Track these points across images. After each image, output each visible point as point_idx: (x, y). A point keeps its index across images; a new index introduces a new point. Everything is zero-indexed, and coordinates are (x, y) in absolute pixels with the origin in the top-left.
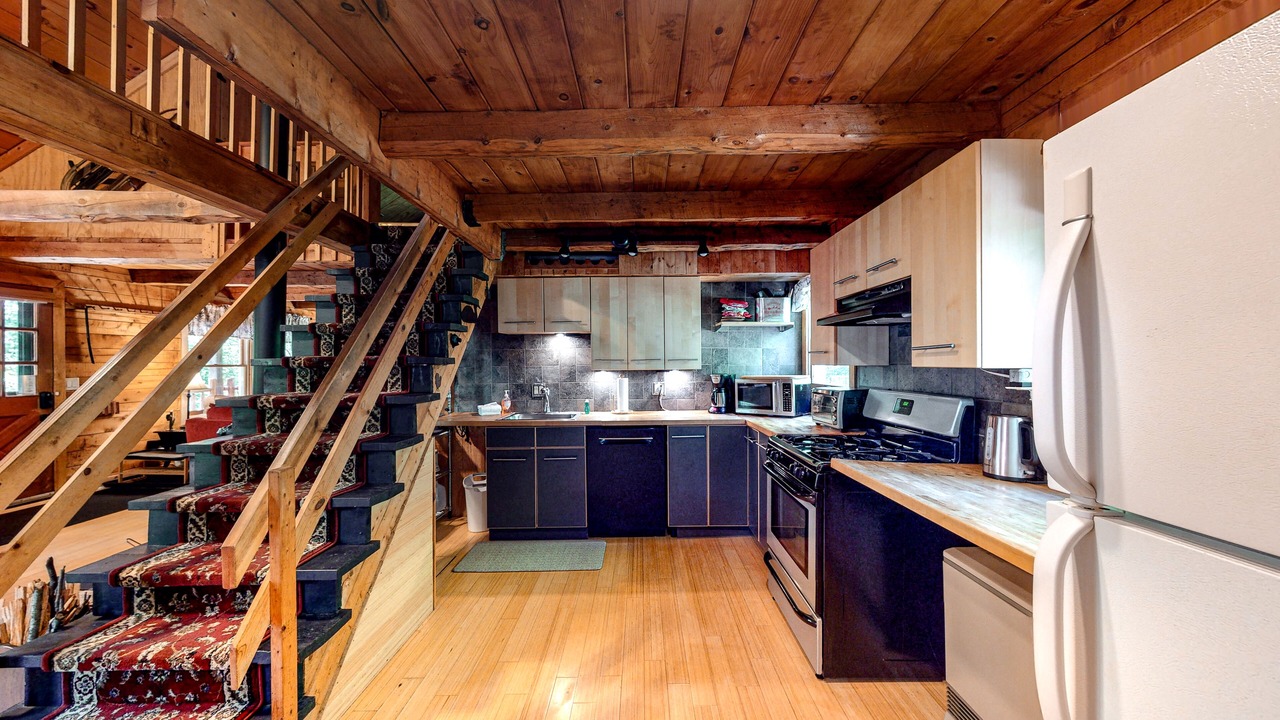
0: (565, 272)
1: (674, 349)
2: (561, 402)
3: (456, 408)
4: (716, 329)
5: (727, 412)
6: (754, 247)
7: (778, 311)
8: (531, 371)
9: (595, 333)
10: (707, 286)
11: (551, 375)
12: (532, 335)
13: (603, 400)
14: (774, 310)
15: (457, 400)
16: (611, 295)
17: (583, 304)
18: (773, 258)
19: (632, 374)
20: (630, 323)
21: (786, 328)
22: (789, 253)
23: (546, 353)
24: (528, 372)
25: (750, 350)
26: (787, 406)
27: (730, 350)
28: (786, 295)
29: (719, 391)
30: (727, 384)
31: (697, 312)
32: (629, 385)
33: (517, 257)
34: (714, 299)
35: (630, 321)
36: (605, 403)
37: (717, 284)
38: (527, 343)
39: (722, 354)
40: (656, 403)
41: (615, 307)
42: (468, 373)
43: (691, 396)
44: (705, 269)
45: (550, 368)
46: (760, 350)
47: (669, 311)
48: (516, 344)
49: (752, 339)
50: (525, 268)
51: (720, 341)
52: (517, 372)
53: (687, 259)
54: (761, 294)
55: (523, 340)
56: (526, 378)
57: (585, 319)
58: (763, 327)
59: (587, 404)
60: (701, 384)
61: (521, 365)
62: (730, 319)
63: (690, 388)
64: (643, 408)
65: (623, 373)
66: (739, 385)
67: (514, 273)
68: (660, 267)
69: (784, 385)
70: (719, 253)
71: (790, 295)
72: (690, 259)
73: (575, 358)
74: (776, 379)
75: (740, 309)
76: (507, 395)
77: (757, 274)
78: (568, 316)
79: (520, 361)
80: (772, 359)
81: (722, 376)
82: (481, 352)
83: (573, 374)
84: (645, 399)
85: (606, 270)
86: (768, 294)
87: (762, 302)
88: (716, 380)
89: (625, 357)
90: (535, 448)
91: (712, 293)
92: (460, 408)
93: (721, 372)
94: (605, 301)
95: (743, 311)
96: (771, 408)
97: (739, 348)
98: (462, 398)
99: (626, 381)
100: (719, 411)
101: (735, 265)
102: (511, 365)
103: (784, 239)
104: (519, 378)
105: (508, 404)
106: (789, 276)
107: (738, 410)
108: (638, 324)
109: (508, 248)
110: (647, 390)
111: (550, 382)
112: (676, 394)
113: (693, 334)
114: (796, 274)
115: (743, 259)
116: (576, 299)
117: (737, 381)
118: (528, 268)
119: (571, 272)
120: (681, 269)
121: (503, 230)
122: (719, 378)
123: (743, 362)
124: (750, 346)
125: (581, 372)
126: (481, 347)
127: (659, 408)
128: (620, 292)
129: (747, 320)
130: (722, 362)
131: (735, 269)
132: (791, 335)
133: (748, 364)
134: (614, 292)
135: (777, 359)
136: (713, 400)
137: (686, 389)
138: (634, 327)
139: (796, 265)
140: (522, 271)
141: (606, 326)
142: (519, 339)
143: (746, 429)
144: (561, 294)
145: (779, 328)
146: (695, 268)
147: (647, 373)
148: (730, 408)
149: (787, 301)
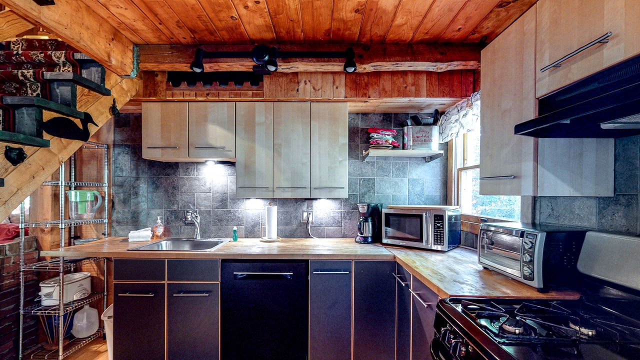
0: (208, 94)
1: (320, 176)
2: (213, 228)
3: (113, 233)
4: (364, 158)
5: (373, 242)
6: (405, 66)
7: (427, 140)
8: (185, 198)
9: (240, 159)
10: (356, 117)
11: (204, 202)
12: (186, 163)
13: (254, 226)
14: (423, 138)
15: (114, 224)
16: (257, 120)
17: (229, 129)
18: (423, 80)
19: (282, 202)
20: (276, 149)
21: (432, 158)
22: (441, 76)
23: (199, 180)
24: (182, 199)
25: (397, 180)
26: (438, 239)
27: (377, 179)
28: (435, 123)
29: (366, 220)
30: (374, 213)
31: (344, 139)
32: (278, 212)
33: (159, 78)
34: (363, 130)
35: (276, 147)
36: (256, 229)
37: (365, 114)
38: (180, 170)
39: (369, 184)
40: (304, 230)
41: (260, 132)
42: (124, 199)
43: (338, 223)
44: (353, 92)
45: (203, 195)
46: (406, 180)
47: (315, 138)
48: (169, 171)
49: (398, 169)
50: (167, 89)
51: (369, 171)
52: (172, 199)
53: (334, 83)
54: (409, 122)
55: (178, 167)
56: (180, 204)
57: (230, 146)
58: (410, 158)
59: (235, 231)
60: (348, 213)
61: (175, 191)
62: (378, 146)
63: (338, 216)
64: (291, 235)
65: (273, 201)
66: (386, 214)
67: (155, 95)
68: (305, 89)
69: (435, 216)
70: (368, 74)
71: (439, 123)
72: (337, 83)
73: (227, 186)
74: (426, 210)
75: (388, 137)
76: (159, 221)
77: (406, 99)
78: (213, 142)
79: (174, 188)
80: (418, 189)
81: (368, 206)
82: (137, 179)
83: (224, 201)
84: (294, 227)
85: (250, 93)
86: (417, 121)
87: (410, 130)
88: (363, 209)
89: (270, 185)
90: (166, 282)
91: (361, 124)
92: (116, 233)
93: (368, 201)
94: (251, 128)
95: (391, 139)
96: (421, 240)
97: (385, 178)
98: (118, 222)
99: (275, 209)
100: (365, 241)
101: (384, 89)
102: (166, 191)
103: (439, 57)
104: (173, 204)
105: (160, 231)
106: (438, 102)
107: (385, 241)
108: (283, 151)
109: (142, 66)
110: (296, 218)
111: (203, 208)
112: (324, 221)
113: (340, 162)
114: (446, 100)
115: (393, 83)
116: (221, 124)
117: (384, 211)
118: (170, 90)
119: (214, 95)
120: (328, 93)
121: (136, 45)
122: (366, 207)
123: (389, 192)
124: (397, 176)
125: (233, 199)
126: (137, 173)
127: (308, 236)
128: (266, 118)
129: (395, 148)
130: (369, 191)
131: (384, 93)
132: (436, 165)
133: (395, 193)
134: (260, 118)
135: (422, 189)
136: (360, 229)
137: (334, 218)
138: (280, 154)
139: (448, 89)
140: (163, 94)
141: (251, 152)
142: (172, 167)
143: (394, 265)
144: (205, 119)
145: (425, 158)
146: (342, 91)
147: (297, 200)
148: (376, 239)
149: (436, 130)
